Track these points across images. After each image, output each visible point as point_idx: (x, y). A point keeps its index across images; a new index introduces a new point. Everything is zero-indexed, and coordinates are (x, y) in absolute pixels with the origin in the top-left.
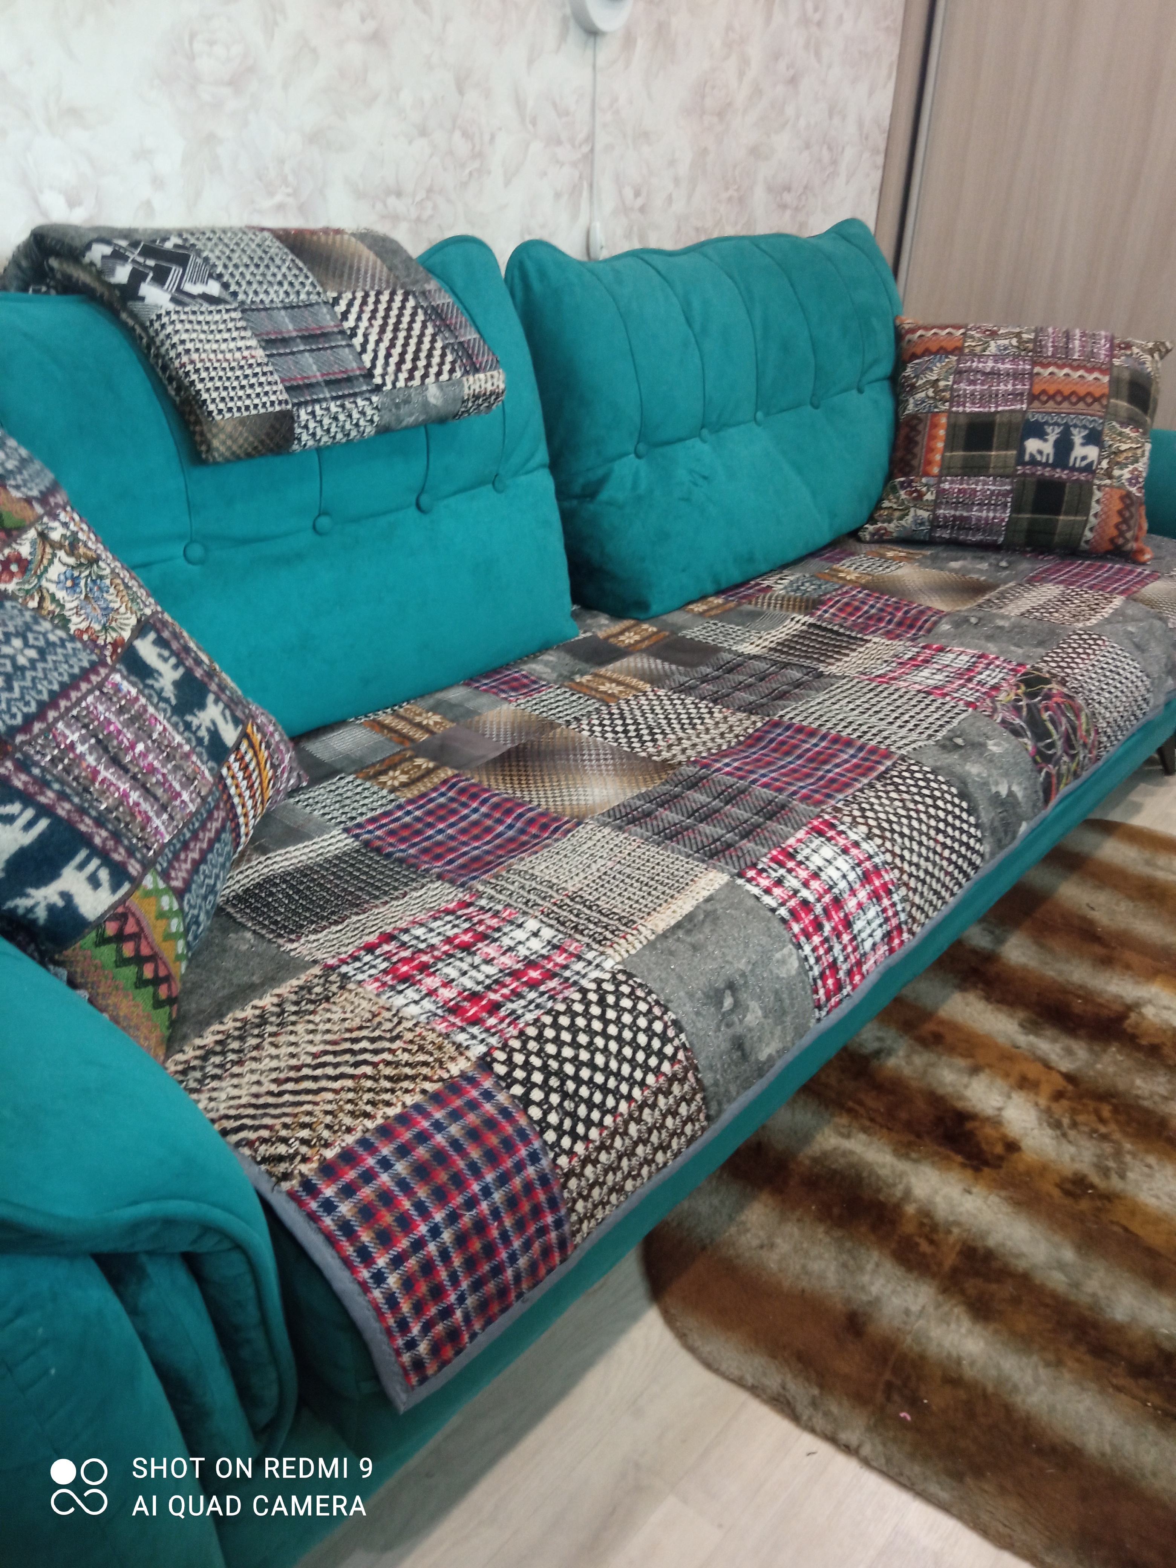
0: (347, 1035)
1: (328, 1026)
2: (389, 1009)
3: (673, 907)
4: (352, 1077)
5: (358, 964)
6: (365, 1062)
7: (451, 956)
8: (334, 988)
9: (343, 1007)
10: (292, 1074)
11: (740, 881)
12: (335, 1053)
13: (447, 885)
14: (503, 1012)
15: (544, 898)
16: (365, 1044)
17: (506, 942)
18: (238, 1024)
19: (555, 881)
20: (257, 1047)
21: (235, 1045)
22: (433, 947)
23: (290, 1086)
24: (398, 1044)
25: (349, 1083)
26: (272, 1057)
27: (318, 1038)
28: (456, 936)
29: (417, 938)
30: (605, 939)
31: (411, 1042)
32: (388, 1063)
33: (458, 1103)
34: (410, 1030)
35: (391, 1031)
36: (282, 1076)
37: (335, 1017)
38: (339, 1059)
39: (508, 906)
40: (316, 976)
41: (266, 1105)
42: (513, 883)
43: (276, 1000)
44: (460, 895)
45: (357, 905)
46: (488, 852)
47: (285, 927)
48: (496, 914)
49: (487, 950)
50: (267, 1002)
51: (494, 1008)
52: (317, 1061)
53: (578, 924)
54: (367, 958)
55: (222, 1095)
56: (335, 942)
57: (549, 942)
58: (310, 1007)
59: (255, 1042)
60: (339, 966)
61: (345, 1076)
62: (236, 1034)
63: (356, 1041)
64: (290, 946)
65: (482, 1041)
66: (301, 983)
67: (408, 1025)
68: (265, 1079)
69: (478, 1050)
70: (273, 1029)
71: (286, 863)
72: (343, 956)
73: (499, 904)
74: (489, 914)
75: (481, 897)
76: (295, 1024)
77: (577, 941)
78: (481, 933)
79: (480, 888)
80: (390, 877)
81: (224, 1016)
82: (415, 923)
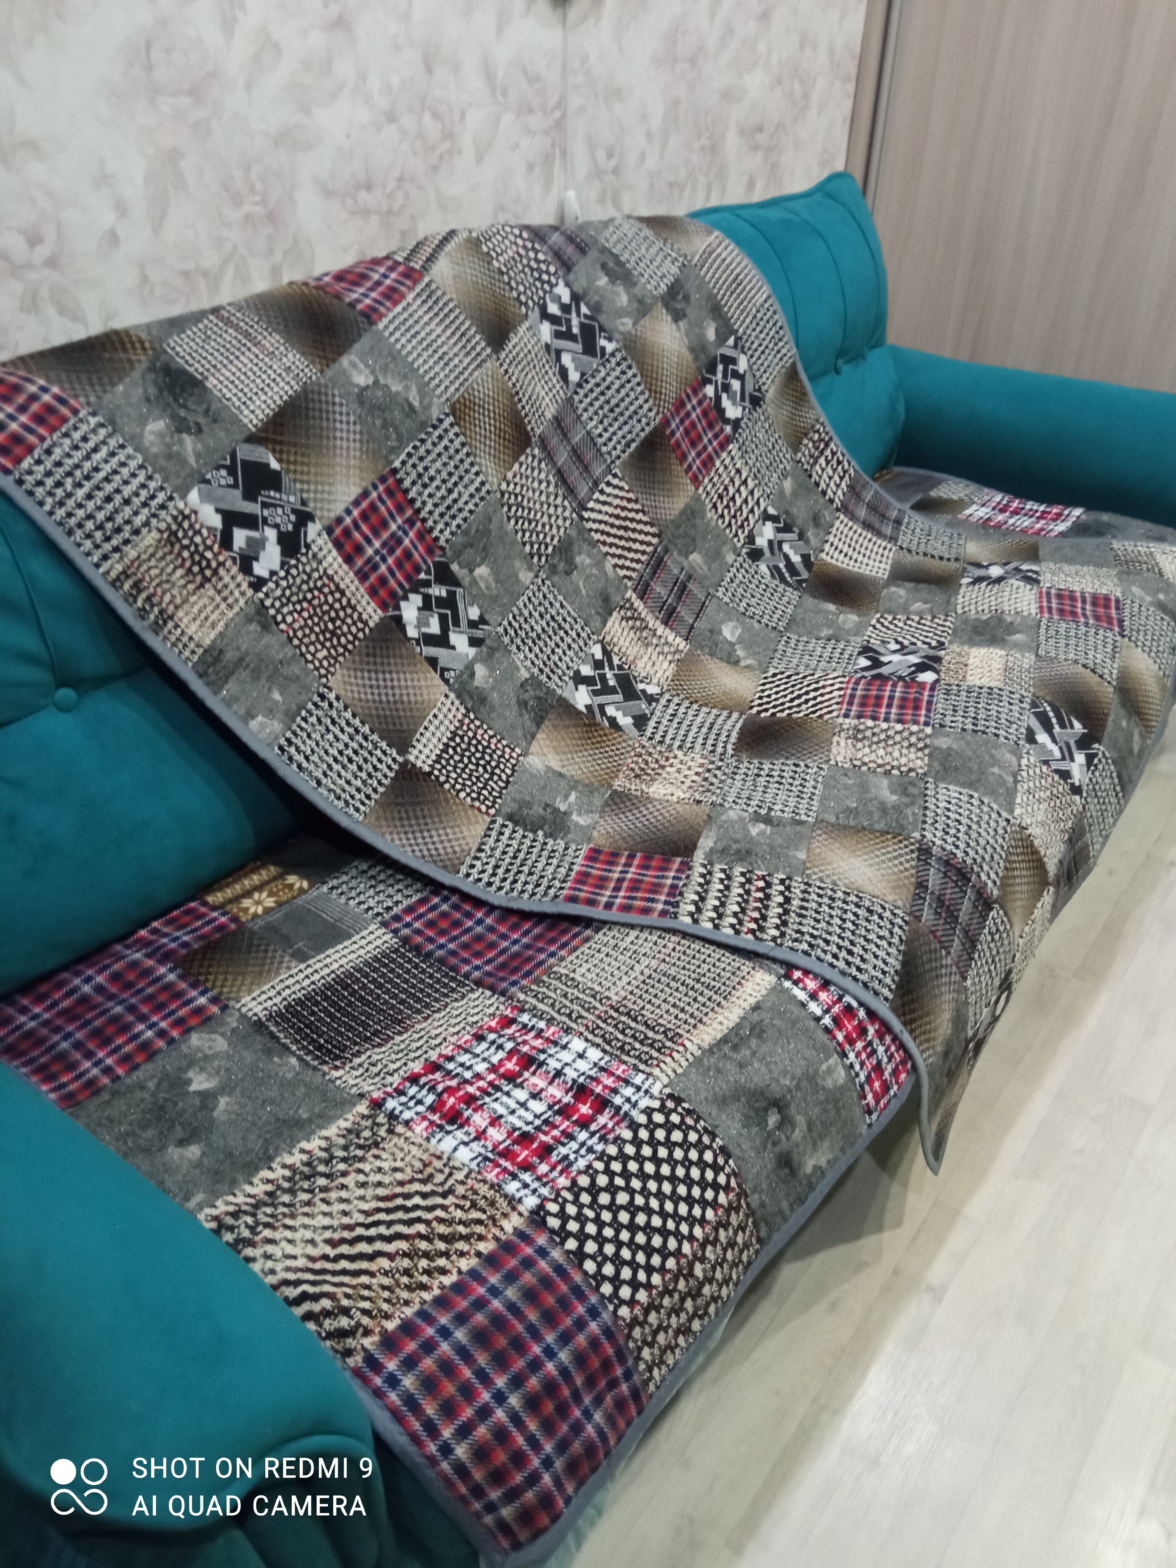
0: (399, 1190)
1: (378, 1177)
2: (439, 1158)
3: (720, 1018)
4: (407, 1237)
5: (403, 1099)
6: (419, 1220)
7: (498, 1089)
8: (382, 1132)
9: (393, 1154)
10: (346, 1235)
11: (787, 984)
12: (388, 1211)
13: (488, 993)
14: (554, 1158)
15: (588, 1010)
16: (417, 1200)
17: (553, 1064)
18: (287, 1173)
19: (598, 988)
20: (308, 1203)
21: (286, 1198)
22: (478, 1076)
23: (344, 1249)
24: (451, 1199)
25: (404, 1245)
26: (325, 1214)
27: (369, 1192)
28: (501, 1062)
29: (462, 1065)
30: (651, 1058)
31: (464, 1197)
32: (441, 1220)
33: (513, 1262)
34: (462, 1183)
35: (442, 1184)
36: (337, 1236)
37: (385, 1165)
38: (392, 1217)
39: (550, 1021)
40: (363, 1117)
41: (323, 1272)
42: (555, 990)
43: (323, 1144)
44: (502, 1007)
45: (400, 1022)
46: (527, 947)
47: (329, 1052)
48: (539, 1034)
49: (534, 1080)
50: (314, 1145)
51: (545, 1151)
52: (370, 1220)
53: (625, 1043)
54: (413, 1091)
55: (275, 1251)
56: (380, 1066)
57: (595, 1064)
58: (359, 1153)
59: (305, 1197)
60: (384, 1100)
61: (399, 1236)
62: (286, 1185)
63: (408, 1196)
64: (335, 1074)
65: (534, 1191)
66: (348, 1125)
67: (460, 1176)
68: (318, 1239)
69: (531, 1202)
70: (322, 1182)
71: (327, 971)
72: (389, 1089)
73: (541, 1018)
74: (533, 1034)
75: (522, 1010)
76: (344, 1174)
77: (625, 1062)
78: (526, 1054)
79: (522, 997)
80: (431, 986)
81: (271, 1159)
82: (460, 1047)
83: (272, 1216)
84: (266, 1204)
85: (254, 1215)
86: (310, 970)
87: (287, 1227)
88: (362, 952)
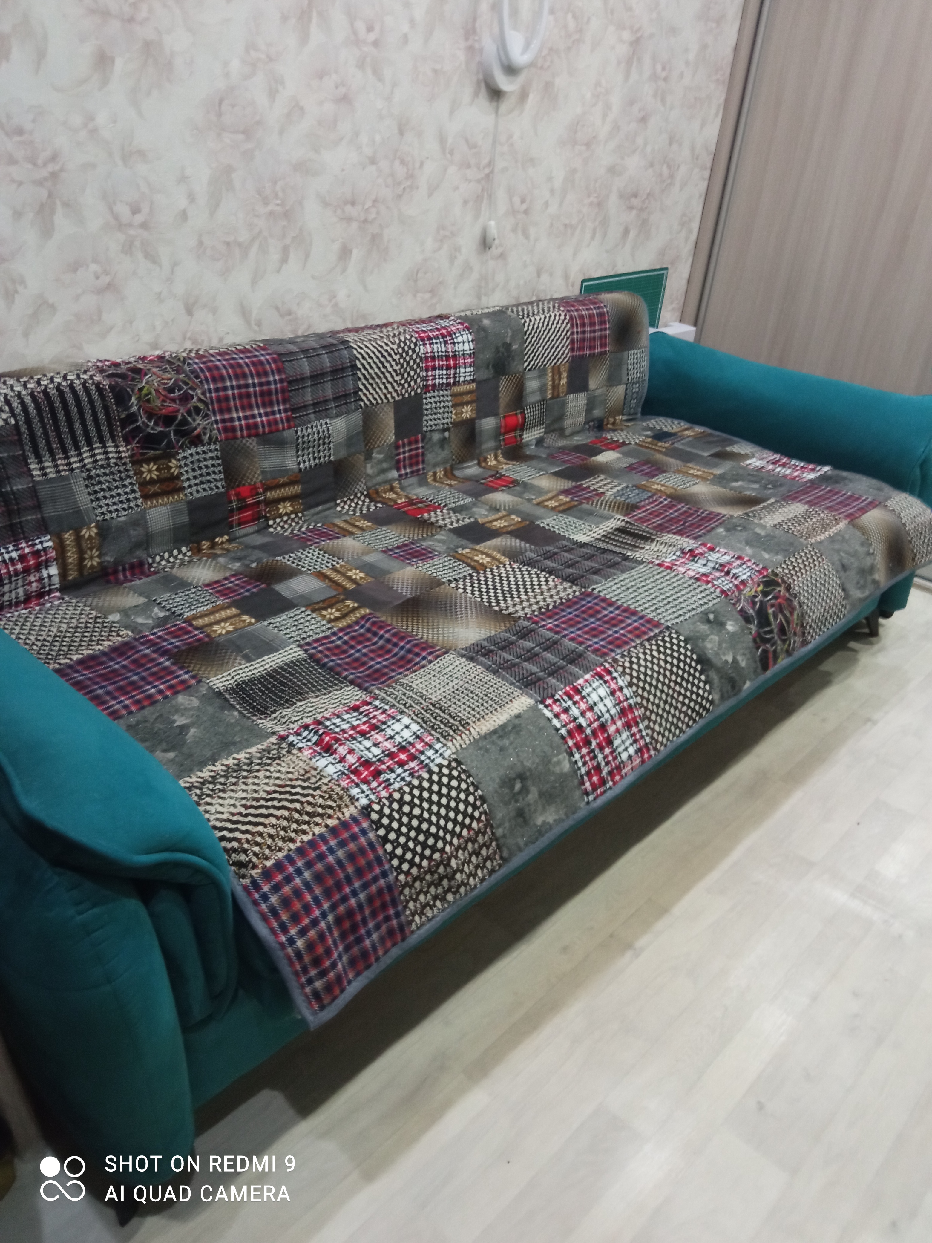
0: (289, 783)
1: (278, 775)
2: (315, 769)
3: (495, 718)
4: (288, 809)
5: (299, 737)
6: (297, 801)
7: (355, 739)
8: (284, 752)
9: (288, 764)
10: (254, 803)
11: (541, 706)
12: (281, 793)
13: (357, 688)
14: (382, 778)
15: (417, 703)
16: (298, 790)
17: (389, 732)
18: (224, 768)
19: (425, 693)
20: (235, 784)
21: (222, 780)
22: (344, 731)
23: (252, 811)
24: (318, 792)
25: (286, 813)
26: (243, 791)
27: (272, 781)
28: (358, 725)
29: (334, 724)
30: (449, 735)
31: (325, 792)
32: (309, 803)
33: (346, 835)
34: (326, 784)
35: (314, 783)
36: (249, 803)
37: (283, 770)
38: (282, 797)
39: (393, 706)
40: (273, 744)
41: (237, 822)
42: (398, 692)
43: (247, 756)
44: (364, 696)
45: (301, 694)
46: (385, 667)
47: (258, 710)
48: (384, 712)
49: (377, 736)
50: (242, 756)
51: (377, 774)
52: (270, 796)
53: (435, 724)
54: (305, 733)
55: (212, 809)
56: (286, 718)
57: (415, 733)
58: (269, 761)
59: (234, 780)
60: (288, 736)
61: (284, 808)
62: (223, 774)
63: (294, 787)
64: (260, 721)
65: (367, 796)
66: (263, 747)
67: (325, 781)
68: (238, 804)
69: (364, 802)
70: (245, 774)
71: (262, 669)
72: (291, 731)
73: (387, 704)
74: (380, 711)
75: (377, 699)
76: (258, 771)
77: (432, 735)
78: (374, 724)
79: (377, 692)
80: (323, 681)
81: (216, 761)
82: (334, 714)
83: (212, 790)
84: (210, 783)
85: (201, 789)
86: (252, 668)
87: (220, 798)
88: (284, 659)
